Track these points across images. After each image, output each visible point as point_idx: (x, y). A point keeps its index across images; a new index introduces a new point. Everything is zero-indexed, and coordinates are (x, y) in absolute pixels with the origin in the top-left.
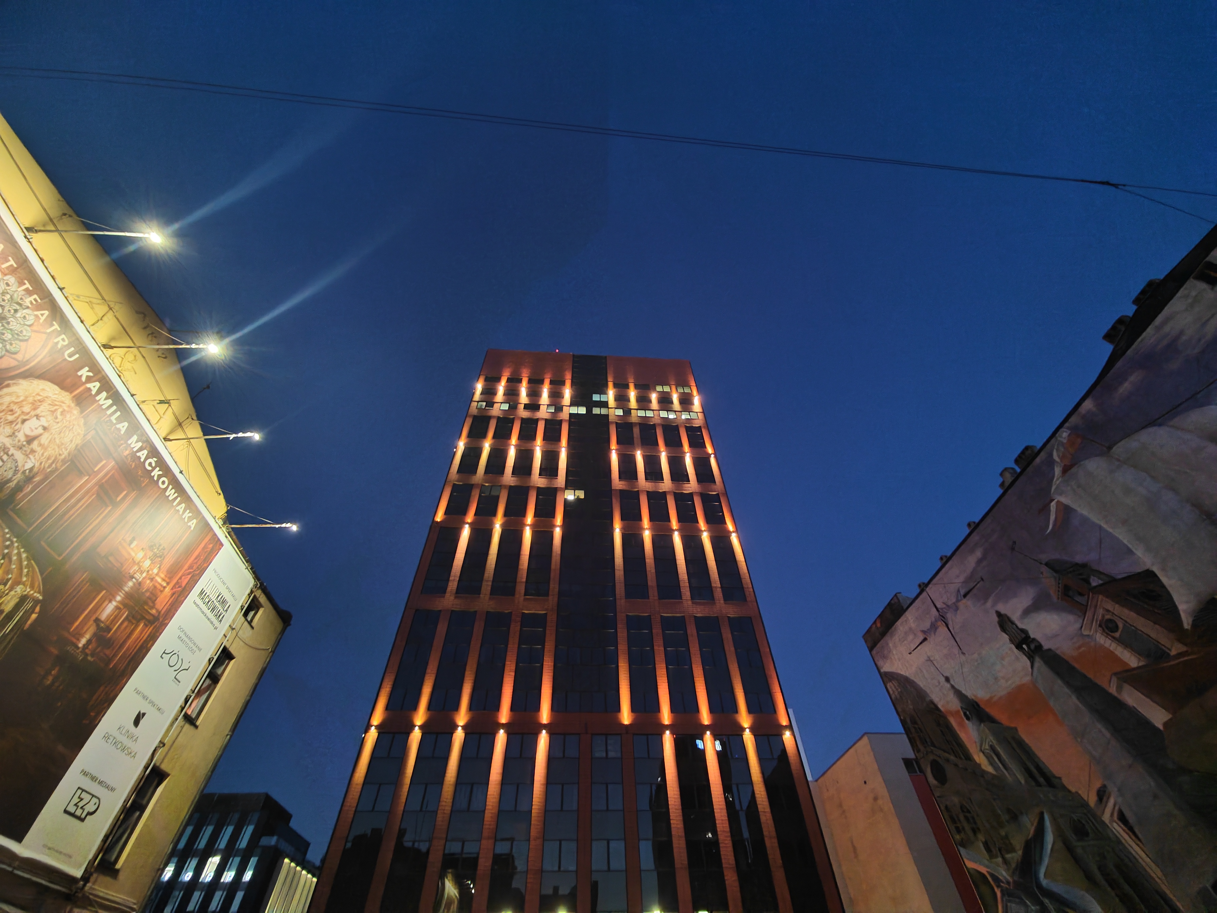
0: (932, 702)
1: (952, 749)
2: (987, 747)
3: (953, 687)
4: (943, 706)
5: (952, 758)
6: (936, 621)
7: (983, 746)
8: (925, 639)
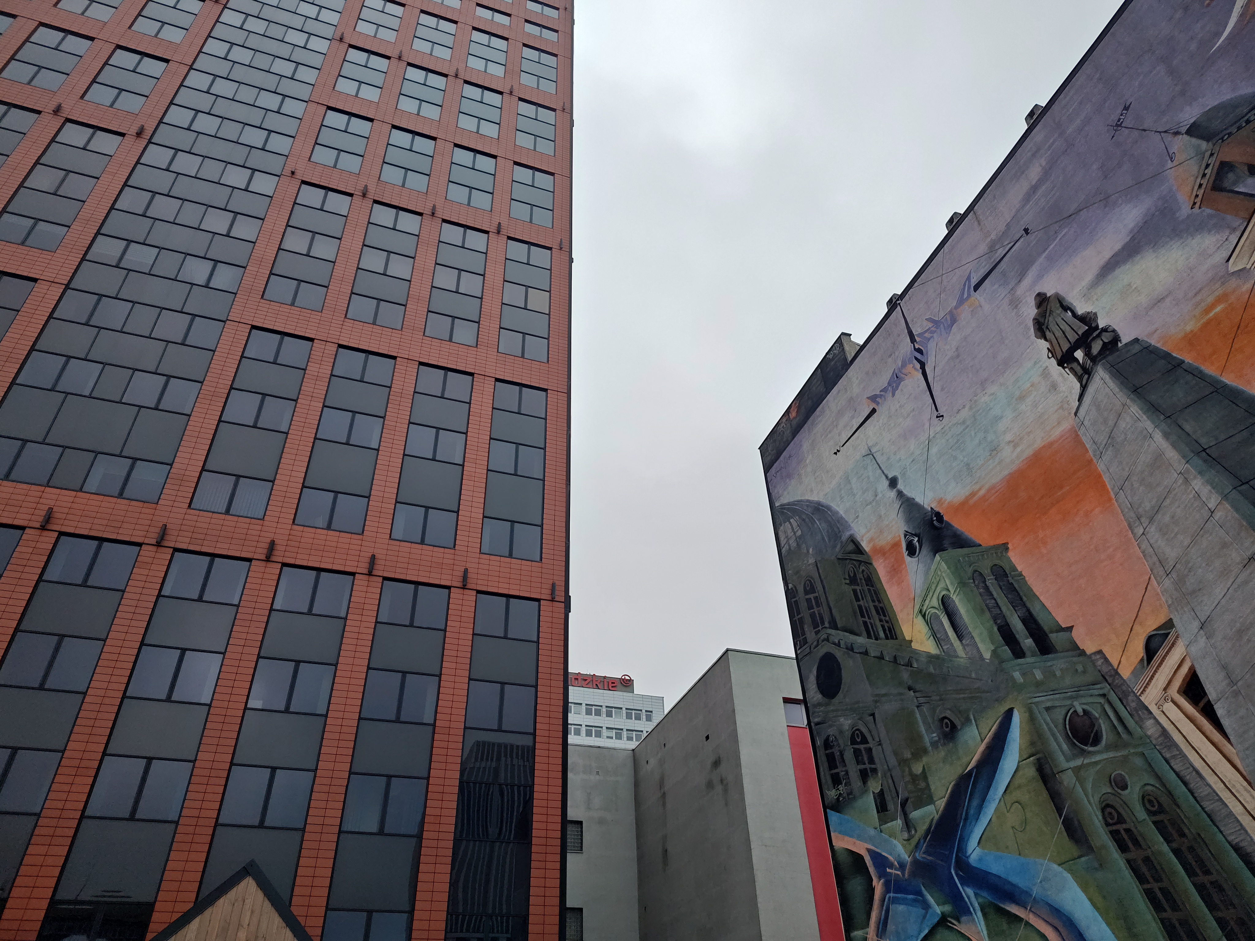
0: (853, 540)
1: (865, 623)
2: (935, 602)
3: (900, 494)
4: (871, 540)
5: (861, 640)
6: (904, 365)
7: (927, 602)
8: (874, 411)
